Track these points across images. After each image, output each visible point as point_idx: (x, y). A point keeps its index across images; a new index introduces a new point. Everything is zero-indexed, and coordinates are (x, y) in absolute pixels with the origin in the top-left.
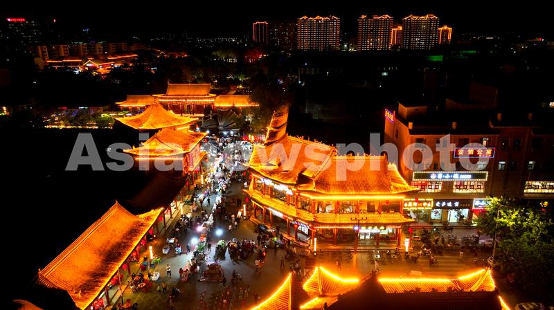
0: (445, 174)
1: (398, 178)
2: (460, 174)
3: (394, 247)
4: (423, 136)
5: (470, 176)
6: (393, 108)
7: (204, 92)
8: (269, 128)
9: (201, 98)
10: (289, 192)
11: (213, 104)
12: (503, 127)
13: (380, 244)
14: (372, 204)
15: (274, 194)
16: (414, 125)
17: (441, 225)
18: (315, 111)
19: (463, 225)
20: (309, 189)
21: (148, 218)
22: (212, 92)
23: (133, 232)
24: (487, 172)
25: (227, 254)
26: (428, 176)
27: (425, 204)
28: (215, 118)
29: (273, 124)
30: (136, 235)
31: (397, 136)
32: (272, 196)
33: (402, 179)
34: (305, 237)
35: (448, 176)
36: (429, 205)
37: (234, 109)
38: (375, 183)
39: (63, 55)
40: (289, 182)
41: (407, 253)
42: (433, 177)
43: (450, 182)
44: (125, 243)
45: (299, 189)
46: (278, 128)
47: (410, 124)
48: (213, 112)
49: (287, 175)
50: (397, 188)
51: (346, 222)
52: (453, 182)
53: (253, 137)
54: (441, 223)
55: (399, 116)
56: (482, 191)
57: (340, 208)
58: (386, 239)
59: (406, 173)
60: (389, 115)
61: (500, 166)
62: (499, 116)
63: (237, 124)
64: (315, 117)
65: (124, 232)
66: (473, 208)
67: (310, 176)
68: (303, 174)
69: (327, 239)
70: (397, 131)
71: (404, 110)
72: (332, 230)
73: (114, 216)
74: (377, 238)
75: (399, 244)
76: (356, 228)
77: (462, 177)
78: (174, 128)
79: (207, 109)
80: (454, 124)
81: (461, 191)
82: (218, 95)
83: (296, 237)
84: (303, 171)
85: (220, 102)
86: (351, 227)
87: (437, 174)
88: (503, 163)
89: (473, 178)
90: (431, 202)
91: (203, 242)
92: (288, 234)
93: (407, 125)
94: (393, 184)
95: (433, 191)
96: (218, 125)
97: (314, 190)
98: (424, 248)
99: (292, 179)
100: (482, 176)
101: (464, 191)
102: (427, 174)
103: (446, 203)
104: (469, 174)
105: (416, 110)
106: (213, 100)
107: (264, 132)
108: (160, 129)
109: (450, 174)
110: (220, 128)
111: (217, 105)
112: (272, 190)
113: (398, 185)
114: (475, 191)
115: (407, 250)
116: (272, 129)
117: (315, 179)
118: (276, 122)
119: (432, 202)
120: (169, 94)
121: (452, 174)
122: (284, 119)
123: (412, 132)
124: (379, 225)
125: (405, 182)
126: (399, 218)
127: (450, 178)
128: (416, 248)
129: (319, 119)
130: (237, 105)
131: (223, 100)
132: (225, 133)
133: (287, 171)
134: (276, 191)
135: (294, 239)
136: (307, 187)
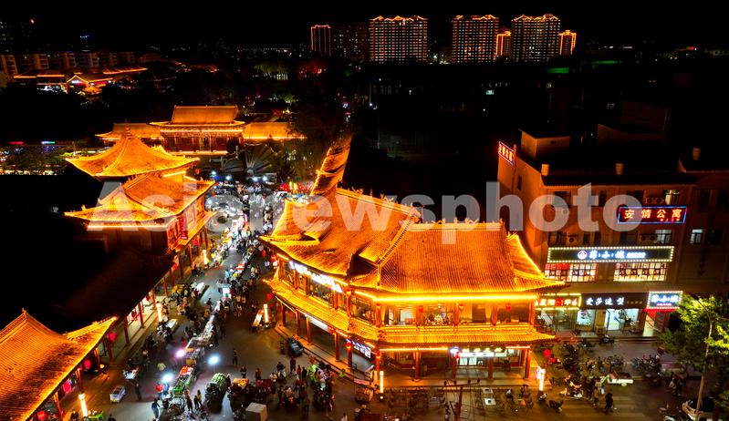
0: (602, 252)
1: (524, 259)
2: (627, 251)
3: (518, 381)
4: (566, 187)
5: (643, 255)
6: (513, 141)
7: (227, 118)
8: (320, 172)
9: (222, 127)
10: (337, 289)
11: (240, 135)
12: (703, 172)
13: (495, 375)
14: (479, 307)
15: (312, 288)
16: (550, 169)
17: (593, 335)
18: (391, 146)
19: (630, 335)
20: (370, 286)
21: (85, 339)
22: (240, 118)
23: (49, 368)
24: (672, 248)
25: (226, 402)
26: (573, 255)
27: (568, 302)
28: (242, 157)
29: (326, 165)
30: (53, 376)
31: (519, 187)
32: (309, 292)
33: (531, 261)
34: (366, 363)
35: (606, 255)
36: (574, 303)
37: (270, 143)
38: (486, 272)
39: (40, 68)
40: (334, 271)
41: (541, 393)
42: (582, 256)
43: (609, 264)
44: (25, 393)
45: (352, 284)
46: (333, 171)
47: (545, 168)
48: (240, 148)
49: (333, 258)
50: (524, 282)
51: (436, 341)
52: (615, 264)
53: (295, 185)
54: (593, 331)
55: (522, 154)
56: (662, 278)
57: (424, 317)
58: (505, 366)
59: (536, 249)
60: (505, 153)
61: (693, 236)
62: (696, 152)
63: (274, 167)
64: (391, 155)
65: (31, 370)
66: (648, 307)
67: (373, 259)
68: (361, 255)
69: (402, 366)
70: (520, 179)
71: (532, 142)
72: (411, 354)
73: (14, 340)
74: (488, 365)
75: (527, 375)
76: (454, 351)
77: (630, 255)
78: (160, 174)
79: (231, 143)
80: (619, 167)
81: (627, 279)
82: (247, 122)
83: (350, 364)
84: (360, 251)
85: (251, 133)
86: (444, 349)
87: (588, 252)
88: (699, 231)
89: (647, 257)
90: (577, 297)
91: (184, 378)
92: (337, 358)
93: (539, 169)
94: (517, 272)
95: (581, 279)
96: (245, 167)
97: (378, 287)
98: (569, 381)
99: (342, 264)
100: (664, 254)
101: (633, 279)
102: (572, 251)
103: (603, 299)
104: (641, 251)
105: (553, 142)
106: (240, 130)
107: (312, 178)
108: (132, 177)
109: (610, 252)
110: (249, 171)
111: (246, 137)
112: (309, 282)
113: (526, 275)
114: (650, 279)
115: (541, 388)
116: (324, 173)
117: (382, 265)
118: (331, 163)
119: (580, 298)
120: (175, 121)
121: (614, 251)
122: (343, 158)
123: (548, 181)
124: (493, 345)
125: (536, 268)
126: (528, 332)
127: (611, 258)
128: (556, 382)
129: (397, 157)
130: (276, 138)
131: (256, 129)
132: (255, 179)
133: (333, 250)
134: (314, 284)
135: (346, 368)
136: (366, 280)
